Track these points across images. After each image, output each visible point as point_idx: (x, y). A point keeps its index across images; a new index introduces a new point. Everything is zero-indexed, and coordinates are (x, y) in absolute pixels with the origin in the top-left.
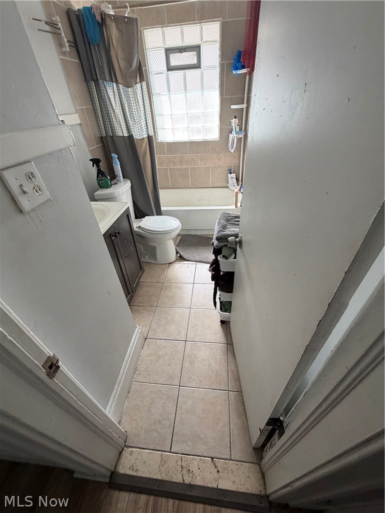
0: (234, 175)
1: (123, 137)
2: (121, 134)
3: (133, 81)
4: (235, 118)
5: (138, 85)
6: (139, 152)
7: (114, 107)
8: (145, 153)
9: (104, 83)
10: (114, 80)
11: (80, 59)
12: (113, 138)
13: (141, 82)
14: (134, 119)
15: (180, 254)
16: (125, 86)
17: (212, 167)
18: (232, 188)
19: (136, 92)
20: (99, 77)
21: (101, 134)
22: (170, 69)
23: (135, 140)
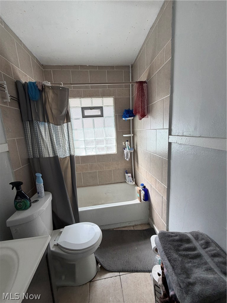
0: (130, 175)
1: (49, 158)
2: (47, 156)
3: (61, 121)
4: (127, 141)
5: (65, 124)
6: (61, 167)
7: (44, 138)
8: (67, 168)
9: (37, 122)
10: (46, 121)
11: (20, 107)
12: (40, 159)
13: (67, 122)
14: (60, 145)
15: (101, 264)
16: (55, 125)
17: (113, 170)
18: (130, 183)
19: (63, 128)
20: (34, 119)
21: (29, 156)
22: (84, 116)
23: (59, 159)
